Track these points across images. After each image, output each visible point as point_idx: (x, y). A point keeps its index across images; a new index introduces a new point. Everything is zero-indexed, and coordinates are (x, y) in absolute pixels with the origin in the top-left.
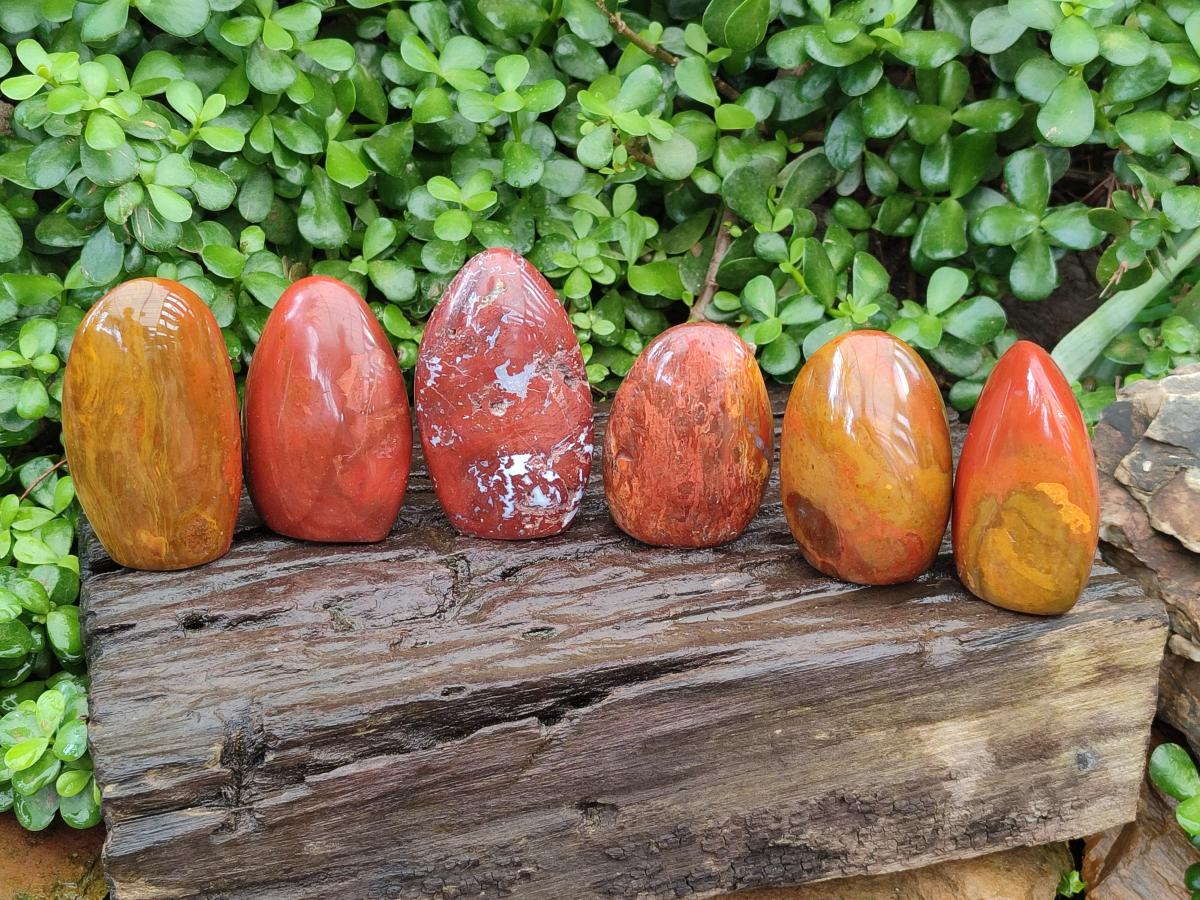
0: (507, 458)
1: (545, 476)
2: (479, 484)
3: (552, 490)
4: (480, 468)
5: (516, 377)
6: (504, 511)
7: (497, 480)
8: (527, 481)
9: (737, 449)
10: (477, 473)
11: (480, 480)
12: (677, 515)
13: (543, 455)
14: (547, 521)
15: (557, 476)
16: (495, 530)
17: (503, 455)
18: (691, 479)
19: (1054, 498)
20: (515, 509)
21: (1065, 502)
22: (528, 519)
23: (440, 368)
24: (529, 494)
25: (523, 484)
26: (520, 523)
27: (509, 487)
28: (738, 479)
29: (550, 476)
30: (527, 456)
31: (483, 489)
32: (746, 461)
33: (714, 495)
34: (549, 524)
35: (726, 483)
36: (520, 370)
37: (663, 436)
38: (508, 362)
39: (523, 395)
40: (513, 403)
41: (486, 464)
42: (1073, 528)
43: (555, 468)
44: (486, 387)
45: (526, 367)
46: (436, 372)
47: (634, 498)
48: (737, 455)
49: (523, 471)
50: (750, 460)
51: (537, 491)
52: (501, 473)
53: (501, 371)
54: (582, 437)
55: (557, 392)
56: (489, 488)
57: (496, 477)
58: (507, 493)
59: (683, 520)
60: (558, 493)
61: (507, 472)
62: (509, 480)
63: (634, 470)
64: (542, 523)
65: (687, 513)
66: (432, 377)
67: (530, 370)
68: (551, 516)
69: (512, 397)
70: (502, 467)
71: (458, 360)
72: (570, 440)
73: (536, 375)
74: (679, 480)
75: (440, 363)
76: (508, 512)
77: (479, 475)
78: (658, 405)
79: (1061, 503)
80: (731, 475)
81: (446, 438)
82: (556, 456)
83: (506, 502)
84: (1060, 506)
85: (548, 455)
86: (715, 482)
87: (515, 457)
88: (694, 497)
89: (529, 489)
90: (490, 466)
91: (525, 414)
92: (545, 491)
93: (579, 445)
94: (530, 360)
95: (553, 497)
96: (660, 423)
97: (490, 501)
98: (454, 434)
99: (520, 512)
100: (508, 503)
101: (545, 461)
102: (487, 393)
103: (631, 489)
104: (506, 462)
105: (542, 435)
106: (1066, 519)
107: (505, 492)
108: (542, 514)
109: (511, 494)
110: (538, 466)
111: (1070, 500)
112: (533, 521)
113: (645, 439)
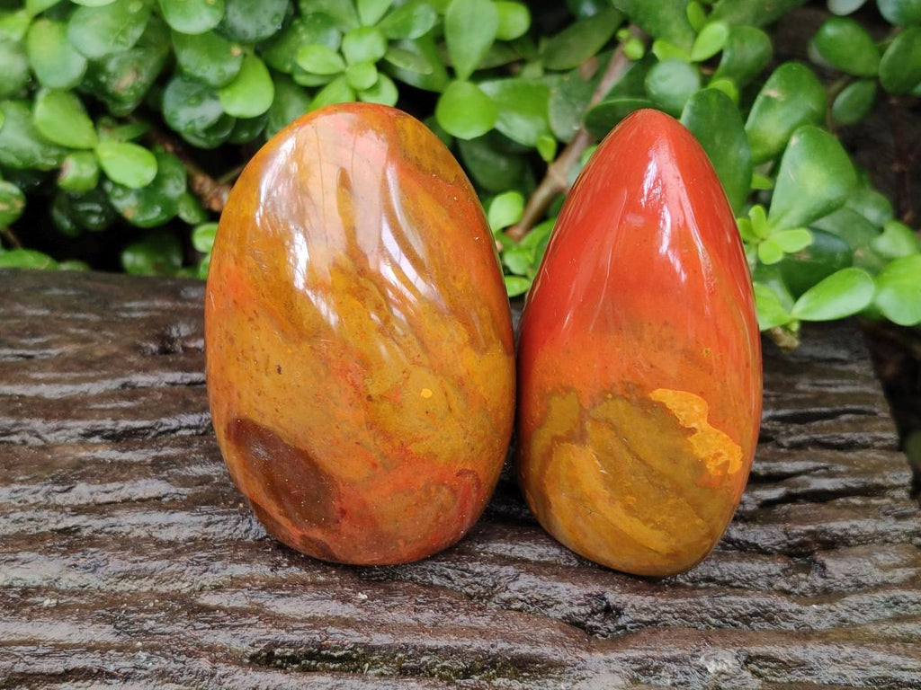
19: (682, 416)
21: (701, 424)
42: (711, 466)
79: (694, 425)
84: (692, 431)
106: (701, 453)
111: (710, 422)
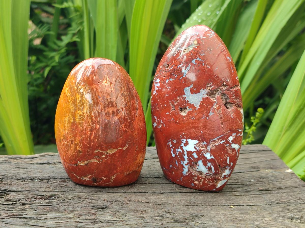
0: (185, 140)
1: (206, 156)
2: (172, 152)
3: (209, 164)
4: (172, 143)
5: (195, 95)
6: (183, 170)
7: (180, 152)
8: (195, 156)
10: (171, 146)
11: (172, 150)
13: (205, 143)
14: (207, 182)
15: (213, 157)
16: (179, 180)
17: (183, 138)
20: (189, 171)
22: (196, 178)
23: (159, 85)
24: (196, 164)
25: (193, 157)
26: (191, 179)
27: (186, 157)
29: (208, 156)
30: (196, 142)
31: (174, 155)
34: (207, 184)
36: (198, 92)
38: (192, 86)
39: (198, 106)
40: (191, 109)
41: (175, 142)
43: (212, 152)
44: (178, 98)
45: (201, 91)
46: (157, 87)
49: (193, 150)
51: (200, 163)
52: (181, 148)
53: (187, 90)
54: (231, 139)
55: (218, 109)
56: (176, 155)
57: (179, 150)
58: (185, 160)
60: (212, 167)
61: (185, 148)
62: (186, 153)
64: (204, 182)
66: (156, 90)
67: (203, 93)
68: (209, 180)
69: (192, 106)
70: (182, 145)
71: (167, 81)
72: (223, 138)
73: (206, 96)
75: (160, 82)
76: (186, 170)
77: (172, 147)
81: (159, 124)
82: (213, 145)
83: (184, 165)
85: (208, 144)
87: (189, 141)
89: (196, 161)
90: (177, 143)
91: (197, 118)
92: (205, 164)
93: (228, 142)
94: (205, 87)
95: (210, 169)
97: (177, 163)
98: (162, 122)
99: (191, 173)
100: (185, 166)
101: (206, 146)
102: (179, 101)
104: (184, 142)
105: (205, 131)
107: (184, 160)
108: (204, 177)
109: (186, 161)
110: (202, 149)
112: (198, 180)
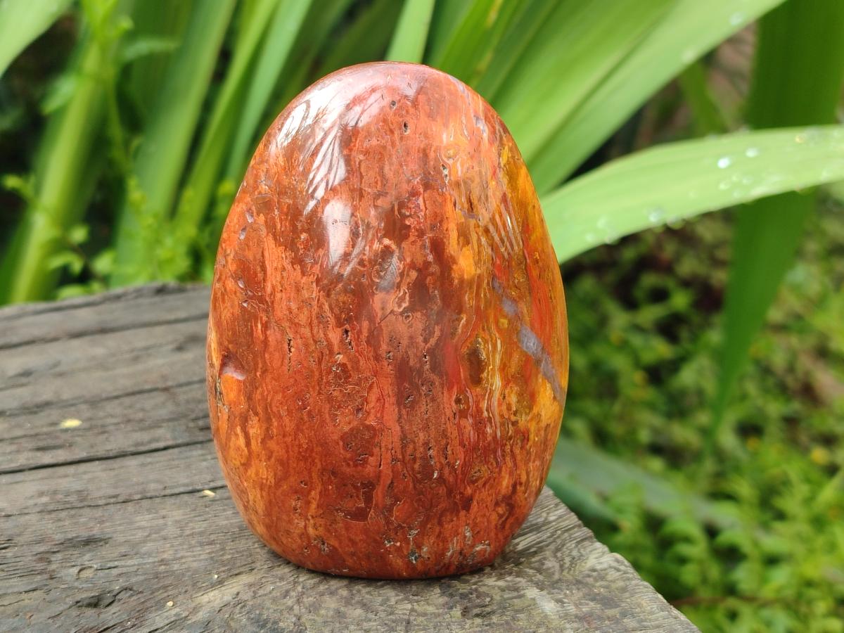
9: (474, 353)
12: (349, 504)
18: (371, 421)
28: (479, 424)
32: (497, 382)
33: (426, 459)
35: (453, 432)
37: (303, 318)
47: (254, 462)
48: (476, 365)
50: (507, 382)
59: (360, 515)
63: (249, 398)
65: (368, 499)
74: (345, 422)
78: (290, 245)
80: (463, 414)
86: (426, 428)
88: (381, 463)
96: (298, 290)
103: (248, 444)
113: (266, 327)
